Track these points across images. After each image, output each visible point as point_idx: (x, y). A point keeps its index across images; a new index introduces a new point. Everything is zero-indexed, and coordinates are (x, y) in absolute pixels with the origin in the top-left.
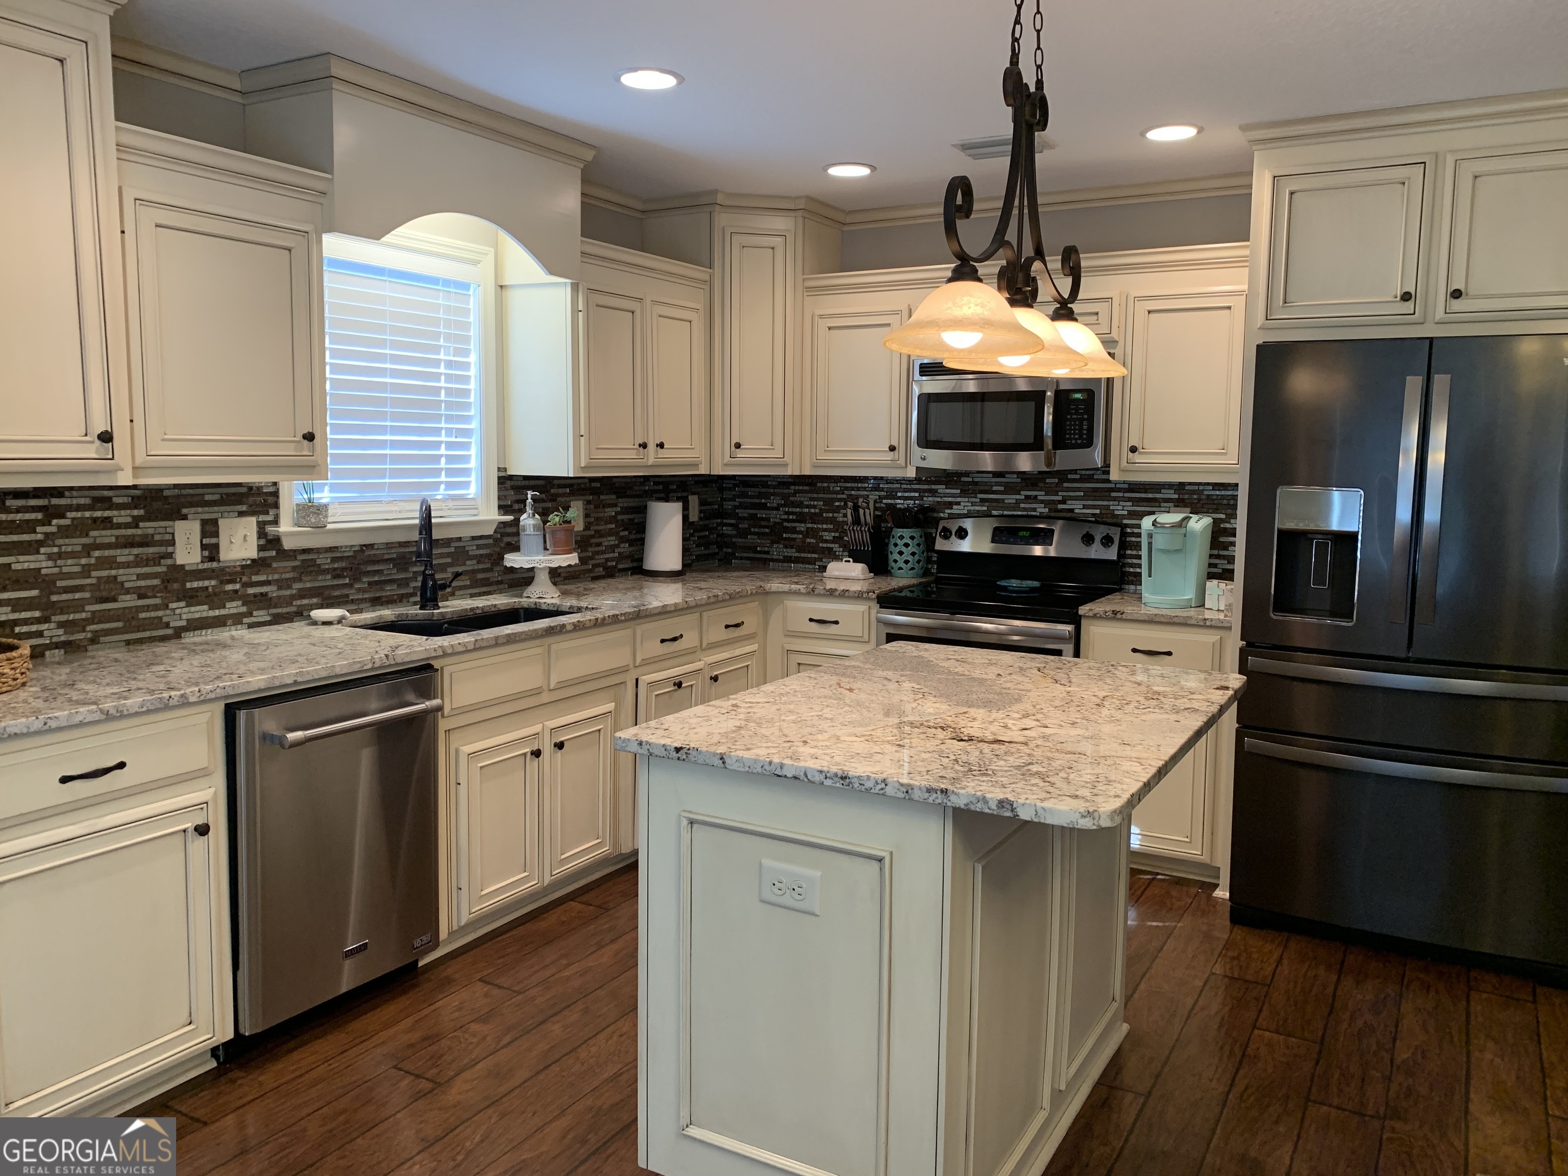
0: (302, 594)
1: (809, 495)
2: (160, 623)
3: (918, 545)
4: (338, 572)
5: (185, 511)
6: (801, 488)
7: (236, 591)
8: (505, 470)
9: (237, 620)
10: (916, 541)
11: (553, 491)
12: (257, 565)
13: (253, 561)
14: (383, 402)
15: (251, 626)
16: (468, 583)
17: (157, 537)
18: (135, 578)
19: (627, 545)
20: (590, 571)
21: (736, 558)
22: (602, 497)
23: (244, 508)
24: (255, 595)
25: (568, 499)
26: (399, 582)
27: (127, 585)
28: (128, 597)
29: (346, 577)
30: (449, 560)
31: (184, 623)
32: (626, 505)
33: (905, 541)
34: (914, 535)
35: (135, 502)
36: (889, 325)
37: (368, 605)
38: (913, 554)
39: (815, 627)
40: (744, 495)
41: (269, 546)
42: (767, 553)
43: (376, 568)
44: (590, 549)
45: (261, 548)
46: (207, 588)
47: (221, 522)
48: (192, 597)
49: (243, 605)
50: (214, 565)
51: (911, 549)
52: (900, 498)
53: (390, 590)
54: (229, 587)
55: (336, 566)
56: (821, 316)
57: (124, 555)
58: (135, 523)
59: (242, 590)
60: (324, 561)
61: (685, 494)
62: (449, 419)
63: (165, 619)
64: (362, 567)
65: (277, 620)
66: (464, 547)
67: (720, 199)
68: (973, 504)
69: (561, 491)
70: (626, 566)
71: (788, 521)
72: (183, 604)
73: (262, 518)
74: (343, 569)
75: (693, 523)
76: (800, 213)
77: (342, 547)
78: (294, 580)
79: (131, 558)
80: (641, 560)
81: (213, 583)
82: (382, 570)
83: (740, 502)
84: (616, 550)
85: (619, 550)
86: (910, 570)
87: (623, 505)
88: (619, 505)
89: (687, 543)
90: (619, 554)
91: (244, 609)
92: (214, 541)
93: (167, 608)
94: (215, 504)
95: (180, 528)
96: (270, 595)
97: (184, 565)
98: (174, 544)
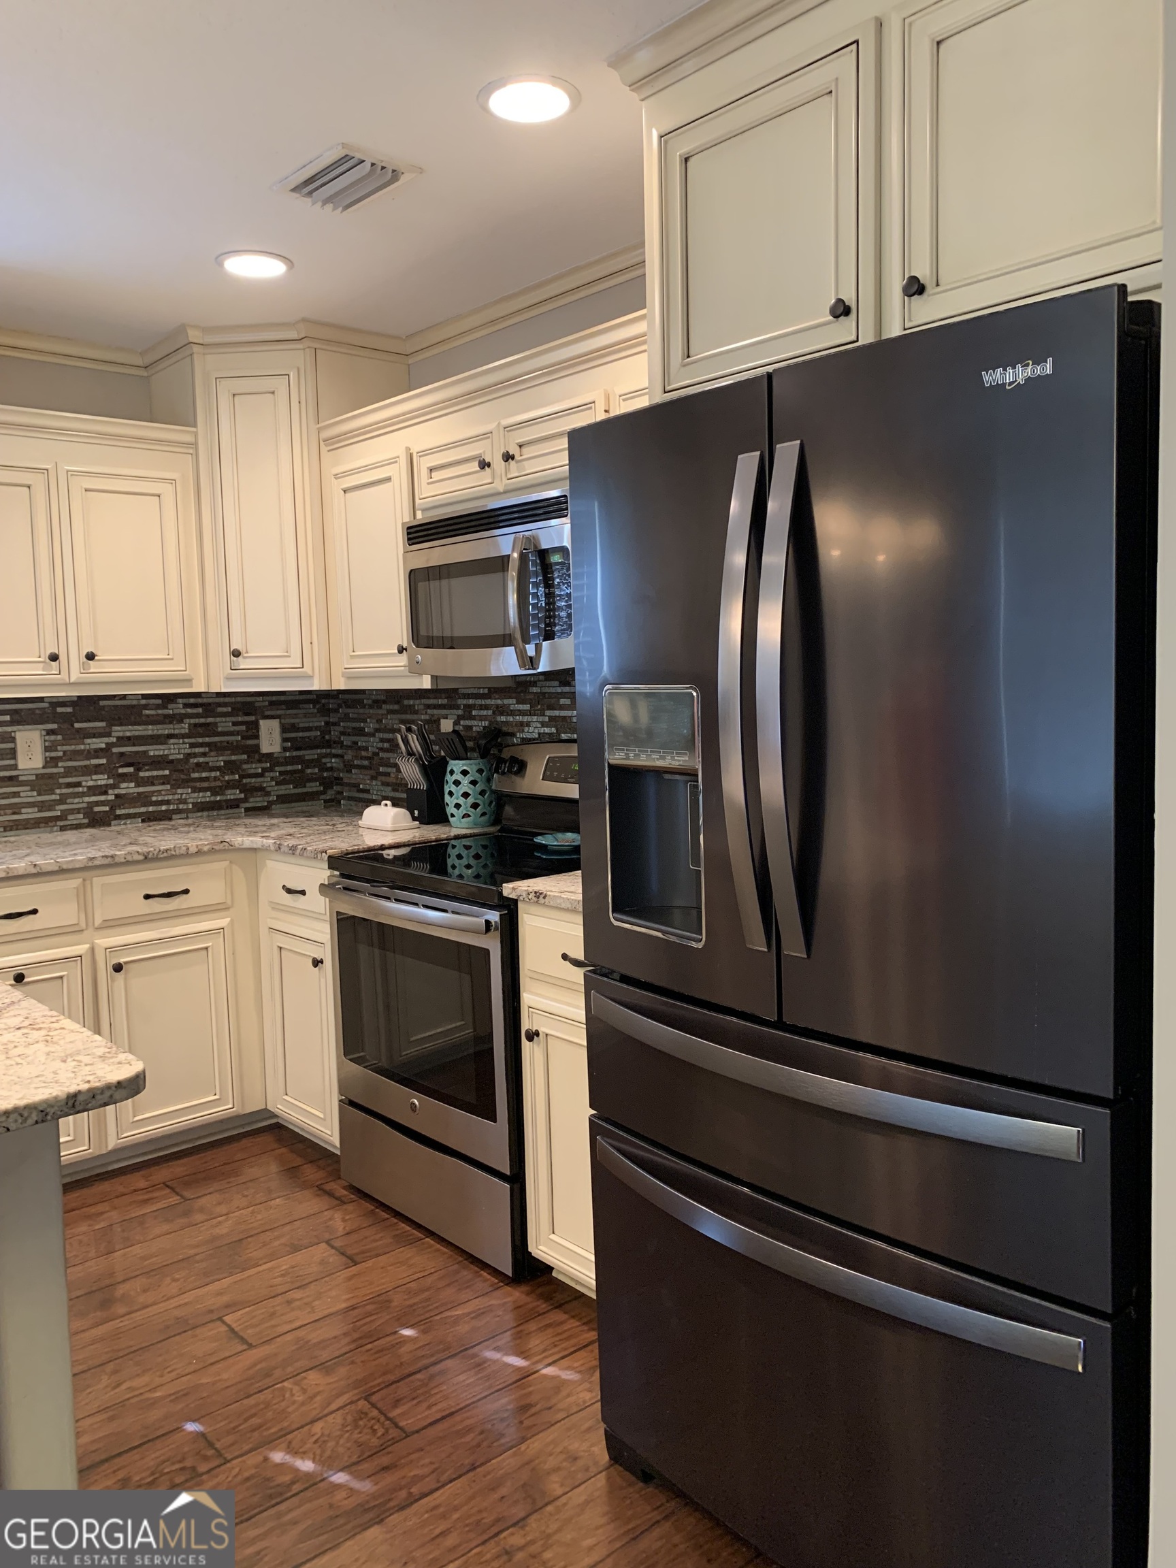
1: (399, 716)
3: (474, 783)
10: (470, 778)
19: (132, 785)
20: (58, 818)
21: (344, 798)
22: (77, 725)
25: (9, 729)
32: (128, 734)
33: (455, 777)
34: (465, 768)
36: (388, 479)
38: (466, 795)
40: (346, 718)
42: (367, 791)
44: (58, 791)
51: (463, 788)
52: (475, 718)
56: (337, 476)
61: (253, 718)
67: (194, 335)
68: (543, 725)
70: (131, 811)
71: (382, 749)
75: (270, 754)
76: (307, 343)
83: (344, 727)
84: (110, 792)
85: (117, 791)
86: (463, 817)
87: (121, 734)
88: (113, 734)
89: (259, 780)
90: (117, 796)
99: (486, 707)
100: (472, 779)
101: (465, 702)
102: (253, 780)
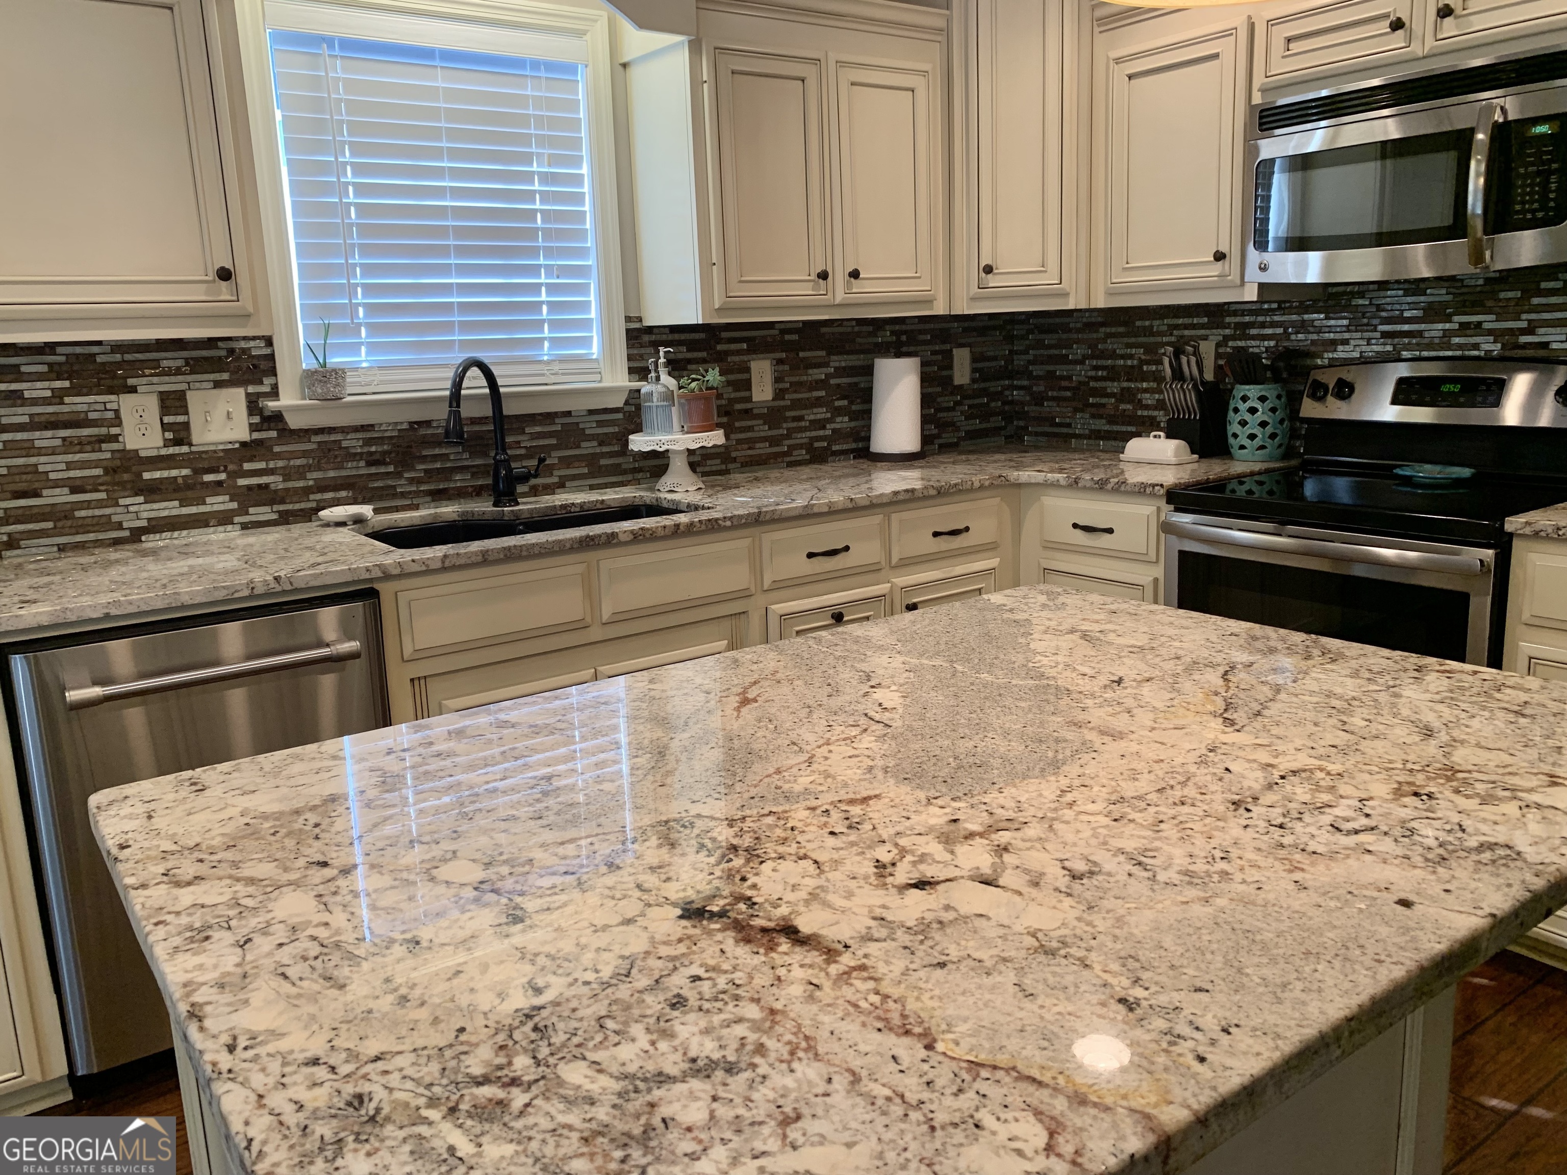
0: (322, 487)
1: (1126, 340)
2: (107, 524)
3: (1273, 410)
4: (377, 457)
5: (131, 382)
6: (1113, 330)
7: (219, 483)
8: (640, 319)
9: (224, 519)
10: (1268, 404)
11: (719, 347)
12: (248, 449)
13: (244, 444)
14: (442, 232)
15: (245, 527)
16: (586, 470)
17: (93, 416)
18: (62, 466)
19: (846, 419)
20: (785, 454)
21: (1030, 434)
22: (801, 354)
23: (226, 376)
24: (249, 488)
25: (745, 358)
26: (474, 470)
27: (54, 476)
28: (57, 491)
29: (389, 464)
30: (553, 441)
31: (144, 523)
32: (843, 364)
33: (1249, 404)
34: (1263, 393)
35: (56, 369)
37: (429, 499)
38: (1264, 424)
39: (1080, 537)
40: (1040, 345)
41: (265, 425)
42: (1069, 425)
43: (437, 451)
44: (785, 425)
45: (253, 428)
46: (175, 478)
47: (189, 394)
48: (152, 491)
49: (231, 500)
50: (185, 449)
51: (1260, 416)
52: (1253, 338)
53: (459, 480)
54: (208, 478)
55: (373, 449)
56: (1118, 60)
57: (45, 439)
58: (57, 397)
59: (229, 483)
60: (354, 443)
61: (948, 347)
62: (550, 252)
63: (115, 519)
64: (414, 450)
65: (285, 519)
66: (577, 424)
68: (1371, 342)
69: (733, 347)
70: (845, 447)
71: (1096, 379)
72: (141, 499)
73: (251, 389)
74: (384, 453)
75: (961, 386)
77: (381, 424)
78: (309, 468)
79: (56, 442)
80: (868, 439)
81: (185, 472)
82: (447, 455)
83: (1035, 356)
84: (828, 426)
85: (833, 426)
86: (1258, 449)
87: (837, 364)
88: (832, 364)
89: (950, 414)
90: (834, 430)
91: (234, 505)
92: (181, 419)
93: (117, 505)
94: (178, 372)
95: (127, 403)
96: (273, 487)
97: (137, 451)
98: (120, 424)
99: (1273, 325)
100: (1271, 405)
101: (1238, 319)
102: (945, 414)
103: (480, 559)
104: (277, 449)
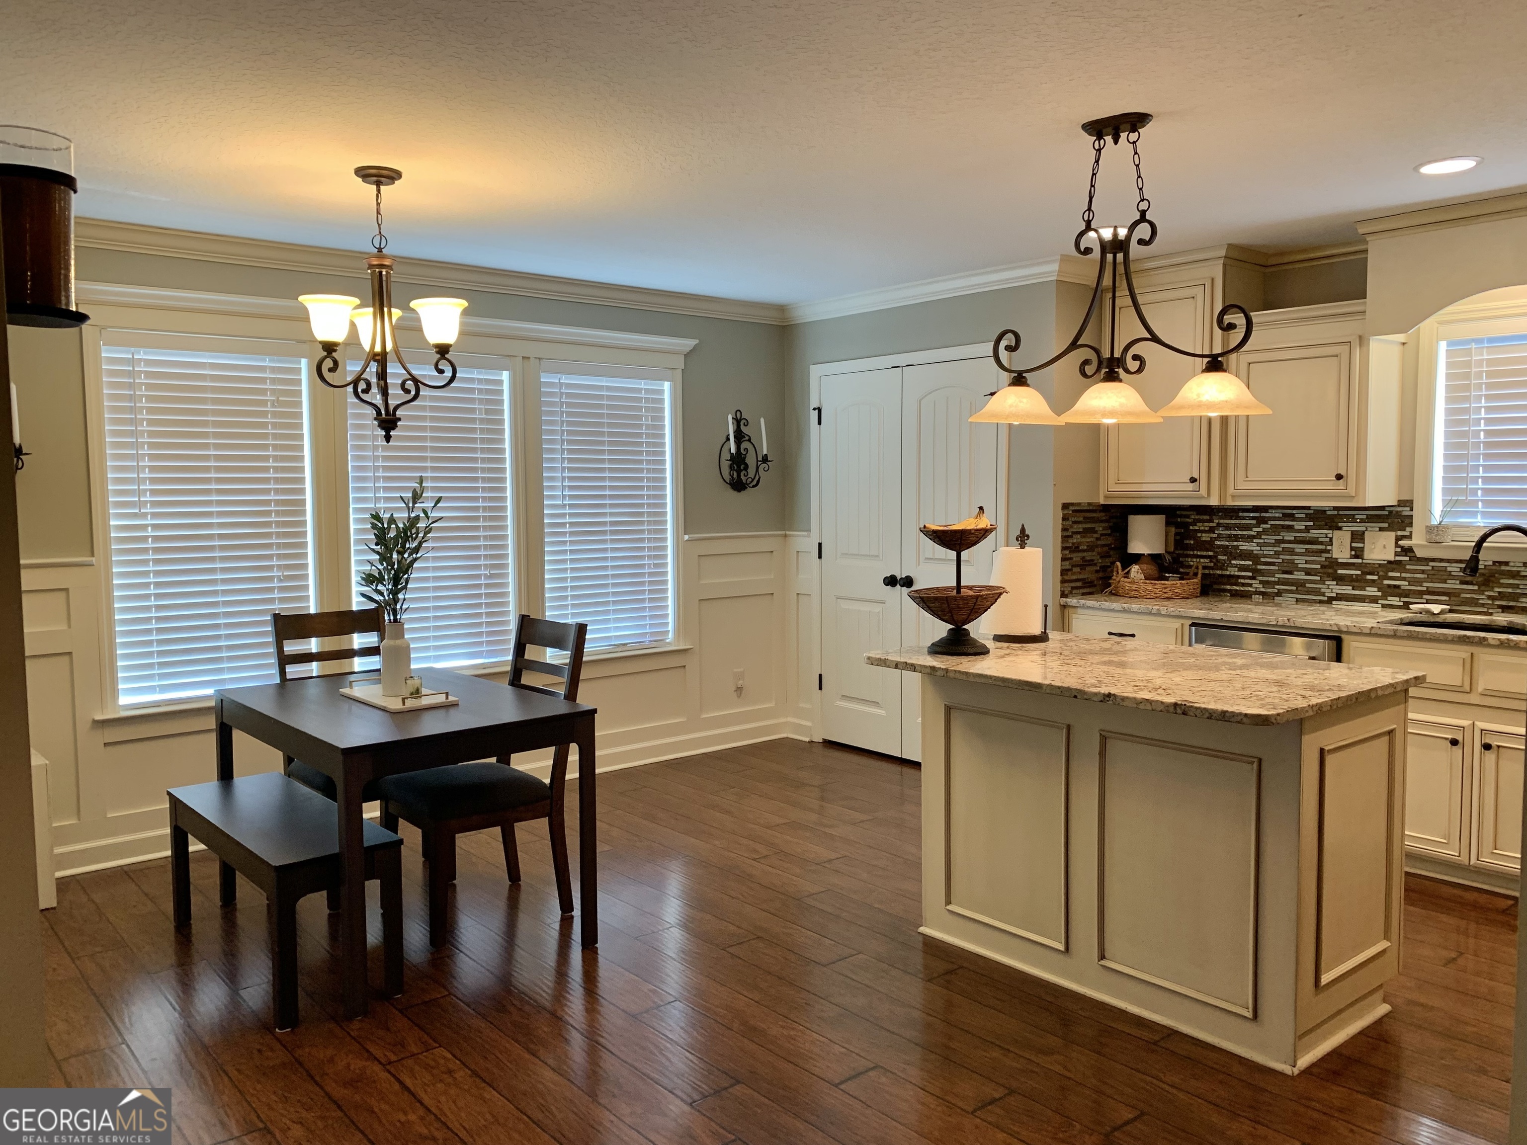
2: (1318, 592)
5: (1340, 524)
7: (1374, 581)
9: (1374, 600)
12: (1393, 565)
13: (1390, 562)
15: (1383, 606)
17: (1320, 540)
18: (1304, 562)
23: (1386, 525)
24: (1389, 586)
27: (1300, 566)
28: (1299, 573)
29: (1476, 585)
31: (1334, 595)
35: (1309, 517)
41: (1403, 553)
43: (1510, 581)
45: (1396, 554)
46: (1353, 575)
47: (1366, 533)
48: (1340, 580)
49: (1379, 591)
50: (1360, 561)
54: (1369, 577)
57: (1299, 548)
58: (1307, 529)
59: (1379, 581)
60: (1451, 569)
63: (1323, 590)
64: (1495, 579)
72: (1335, 583)
73: (1400, 533)
78: (1425, 580)
79: (1304, 550)
81: (1359, 572)
82: (1517, 584)
91: (1380, 594)
92: (1361, 545)
93: (1324, 584)
94: (1362, 521)
95: (1337, 533)
96: (1402, 587)
97: (1337, 559)
98: (1332, 545)
103: (1392, 633)
104: (1408, 567)
